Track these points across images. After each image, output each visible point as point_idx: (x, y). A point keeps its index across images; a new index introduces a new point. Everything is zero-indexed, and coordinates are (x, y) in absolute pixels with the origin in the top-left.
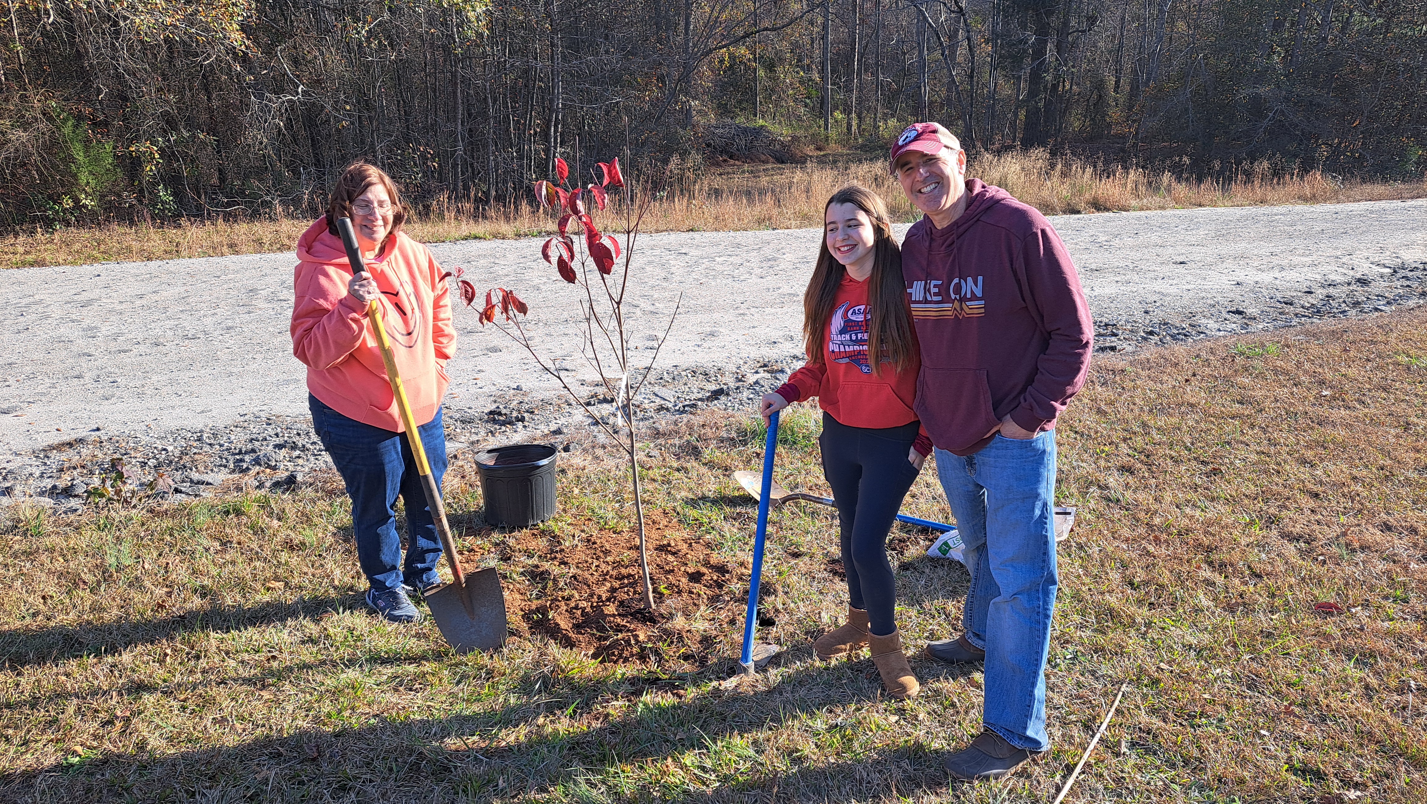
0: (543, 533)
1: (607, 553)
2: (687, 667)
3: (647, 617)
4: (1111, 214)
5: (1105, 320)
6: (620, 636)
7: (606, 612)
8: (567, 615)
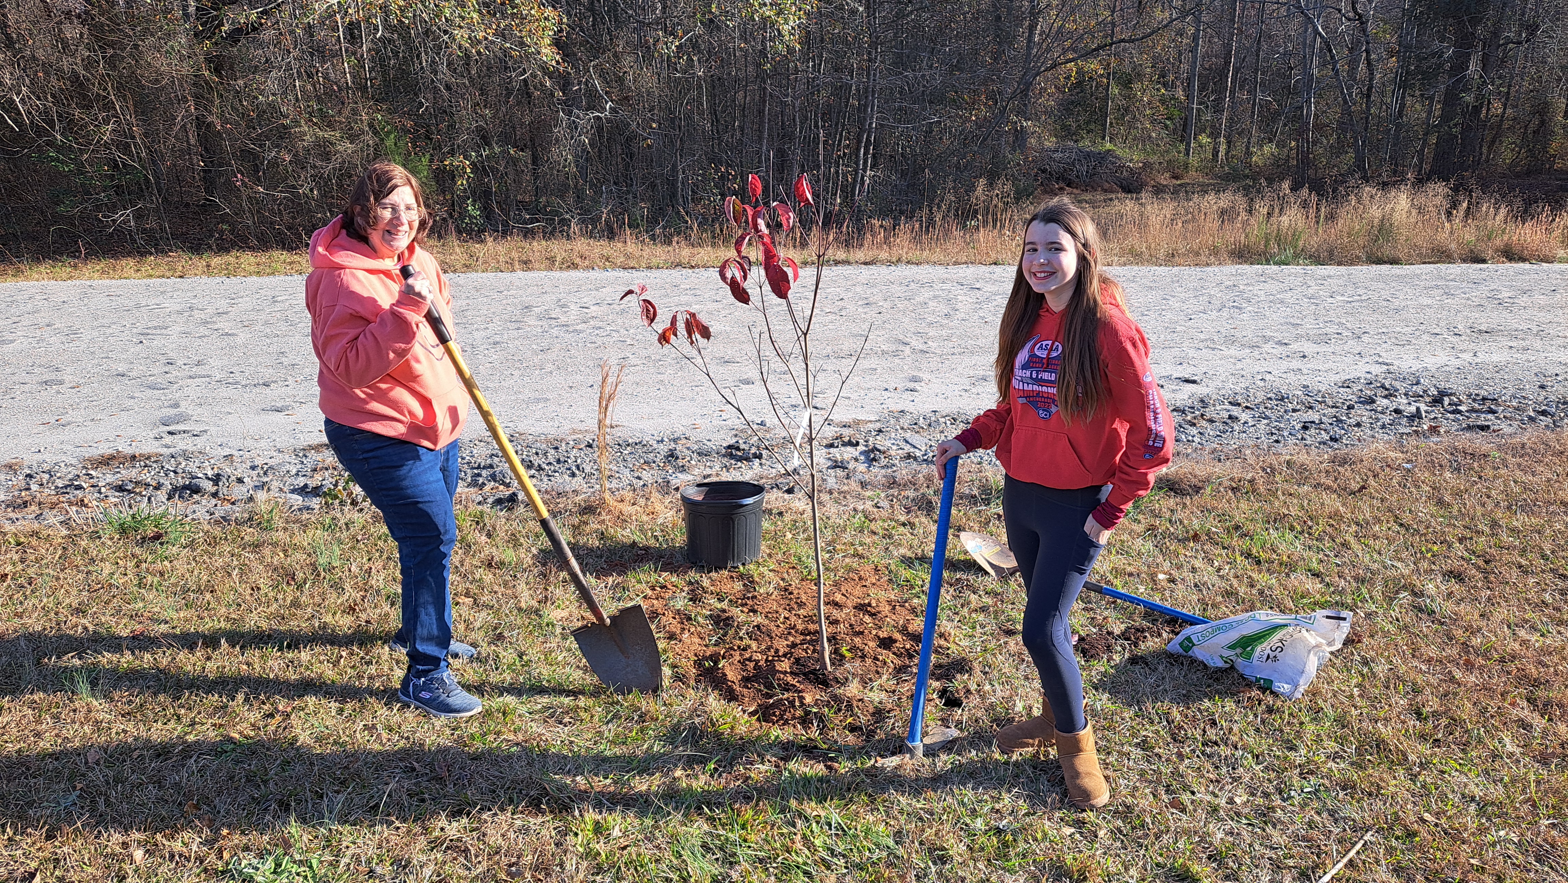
0: (741, 576)
1: (801, 605)
2: (851, 739)
3: (821, 680)
4: (1527, 266)
5: (1483, 393)
6: (786, 696)
7: (778, 668)
8: (739, 666)
